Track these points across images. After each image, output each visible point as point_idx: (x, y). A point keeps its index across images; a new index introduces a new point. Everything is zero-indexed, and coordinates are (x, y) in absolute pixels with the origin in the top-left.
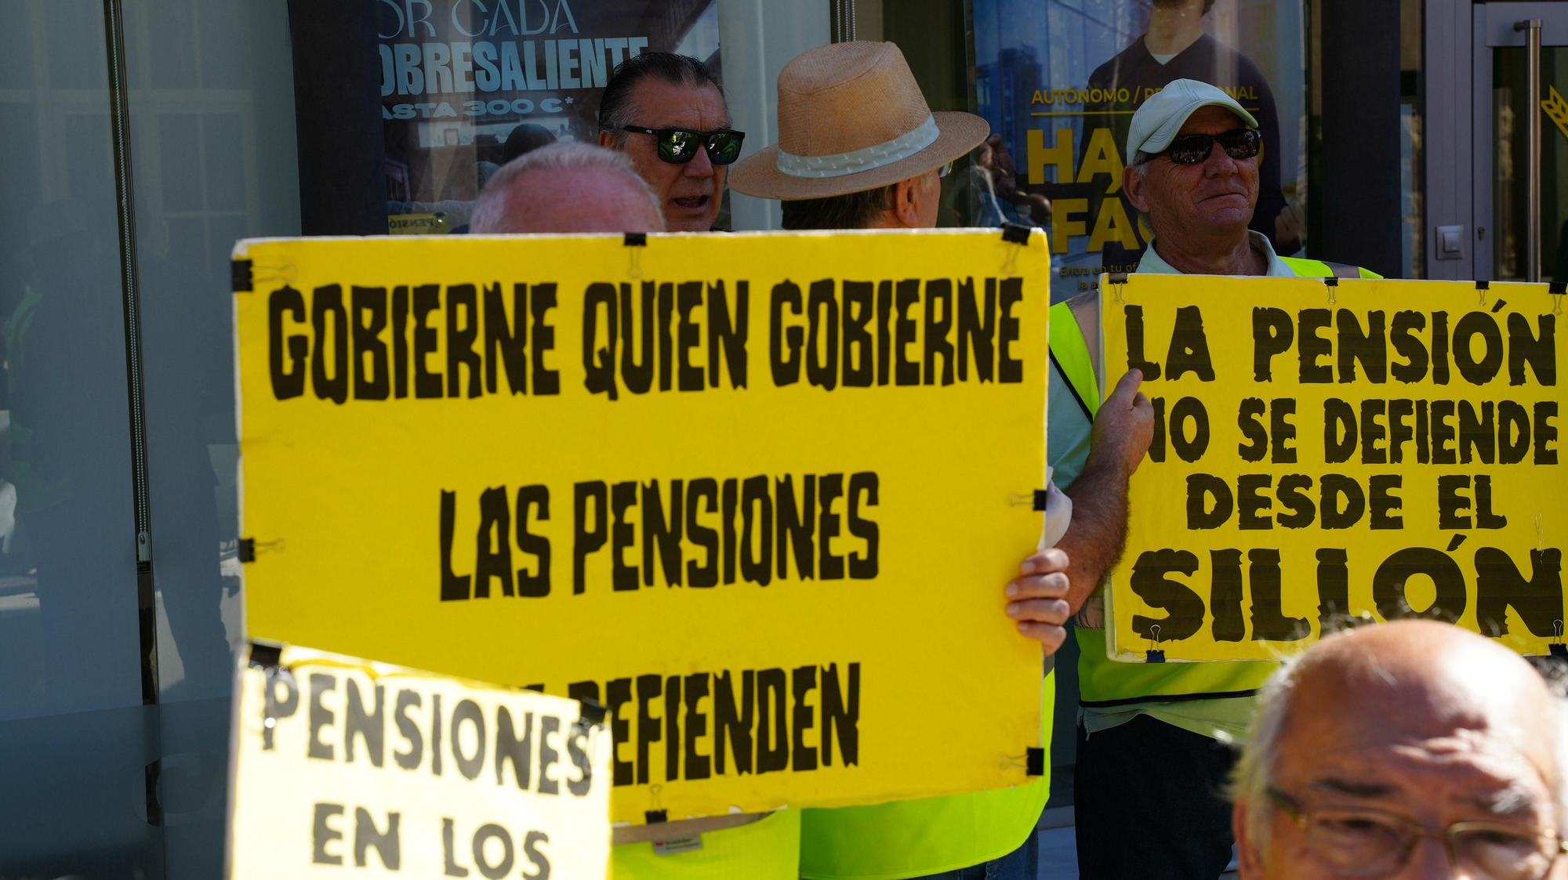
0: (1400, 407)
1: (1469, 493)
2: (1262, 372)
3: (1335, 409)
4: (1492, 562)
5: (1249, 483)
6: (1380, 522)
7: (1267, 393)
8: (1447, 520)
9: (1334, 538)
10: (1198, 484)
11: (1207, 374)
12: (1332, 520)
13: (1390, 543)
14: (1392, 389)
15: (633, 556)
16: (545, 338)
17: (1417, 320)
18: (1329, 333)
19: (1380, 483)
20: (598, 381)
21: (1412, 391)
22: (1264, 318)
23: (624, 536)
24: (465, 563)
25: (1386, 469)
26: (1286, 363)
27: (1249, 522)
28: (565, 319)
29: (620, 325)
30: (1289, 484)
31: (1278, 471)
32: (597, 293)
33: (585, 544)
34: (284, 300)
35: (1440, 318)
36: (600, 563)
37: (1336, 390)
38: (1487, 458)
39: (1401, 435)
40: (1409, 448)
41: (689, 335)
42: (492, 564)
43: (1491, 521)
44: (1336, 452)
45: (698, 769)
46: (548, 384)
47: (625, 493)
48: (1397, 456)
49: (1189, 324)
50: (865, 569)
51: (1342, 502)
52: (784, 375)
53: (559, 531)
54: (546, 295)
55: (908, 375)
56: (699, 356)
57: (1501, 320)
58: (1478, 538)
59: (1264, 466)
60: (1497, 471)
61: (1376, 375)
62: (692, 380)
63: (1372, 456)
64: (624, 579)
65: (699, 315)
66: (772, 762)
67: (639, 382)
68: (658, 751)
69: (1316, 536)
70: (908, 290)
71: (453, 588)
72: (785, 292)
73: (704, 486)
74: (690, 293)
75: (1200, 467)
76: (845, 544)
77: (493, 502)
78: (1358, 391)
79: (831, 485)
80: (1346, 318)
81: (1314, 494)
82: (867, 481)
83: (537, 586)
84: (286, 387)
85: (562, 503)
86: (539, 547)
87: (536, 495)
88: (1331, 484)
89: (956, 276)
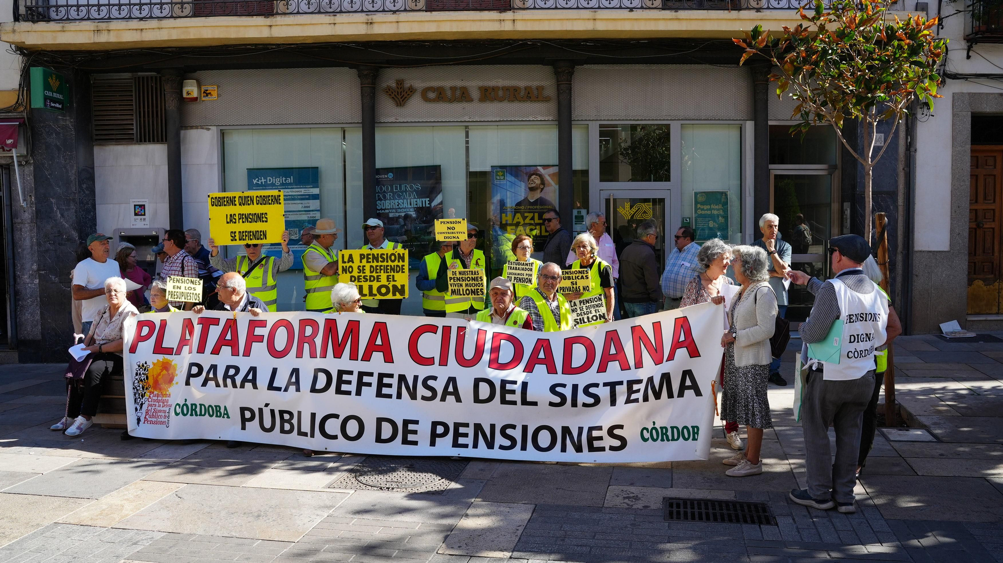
0: (381, 266)
1: (391, 277)
2: (361, 262)
3: (371, 266)
4: (395, 287)
5: (359, 276)
6: (378, 281)
7: (361, 265)
8: (388, 281)
9: (371, 283)
10: (351, 277)
11: (353, 262)
12: (371, 281)
13: (379, 284)
14: (380, 264)
15: (244, 220)
16: (235, 201)
17: (384, 255)
18: (371, 257)
19: (378, 276)
20: (240, 205)
21: (383, 264)
22: (361, 255)
23: (243, 218)
24: (229, 220)
25: (379, 274)
26: (364, 261)
27: (359, 281)
28: (237, 199)
29: (242, 200)
30: (364, 277)
31: (363, 275)
32: (240, 197)
33: (239, 219)
34: (212, 198)
35: (387, 254)
36: (241, 221)
37: (372, 264)
38: (394, 272)
39: (381, 270)
40: (382, 271)
41: (248, 201)
42: (231, 221)
43: (394, 281)
44: (371, 272)
45: (251, 239)
46: (235, 205)
47: (243, 214)
48: (380, 272)
49: (351, 256)
50: (266, 222)
51: (372, 279)
52: (257, 204)
53: (237, 218)
54: (235, 197)
55: (269, 204)
56: (249, 202)
57: (396, 254)
58: (392, 283)
59: (361, 274)
60: (395, 274)
61: (378, 262)
62: (249, 204)
63: (377, 272)
64: (243, 222)
65: (249, 199)
66: (258, 239)
67: (244, 205)
68: (247, 238)
69: (368, 283)
70: (269, 196)
71: (228, 223)
72: (257, 197)
73: (250, 214)
74: (248, 197)
75: (352, 274)
76: (264, 219)
77: (231, 215)
78: (375, 264)
79: (263, 214)
80: (373, 254)
81: (368, 278)
82: (266, 213)
83: (235, 223)
84: (213, 205)
85: (237, 215)
86: (235, 219)
87: (235, 215)
88: (371, 276)
89: (274, 195)
